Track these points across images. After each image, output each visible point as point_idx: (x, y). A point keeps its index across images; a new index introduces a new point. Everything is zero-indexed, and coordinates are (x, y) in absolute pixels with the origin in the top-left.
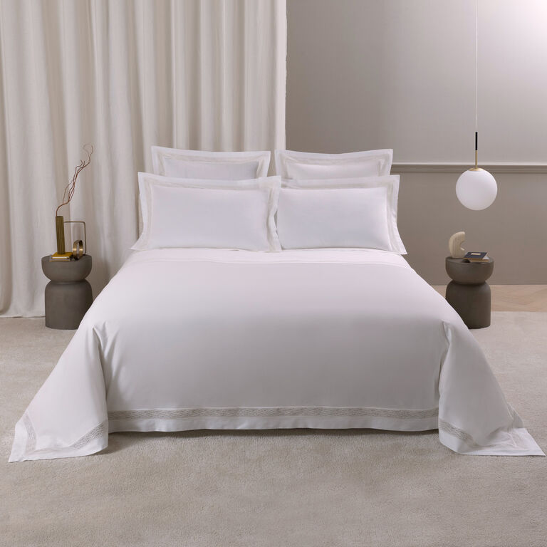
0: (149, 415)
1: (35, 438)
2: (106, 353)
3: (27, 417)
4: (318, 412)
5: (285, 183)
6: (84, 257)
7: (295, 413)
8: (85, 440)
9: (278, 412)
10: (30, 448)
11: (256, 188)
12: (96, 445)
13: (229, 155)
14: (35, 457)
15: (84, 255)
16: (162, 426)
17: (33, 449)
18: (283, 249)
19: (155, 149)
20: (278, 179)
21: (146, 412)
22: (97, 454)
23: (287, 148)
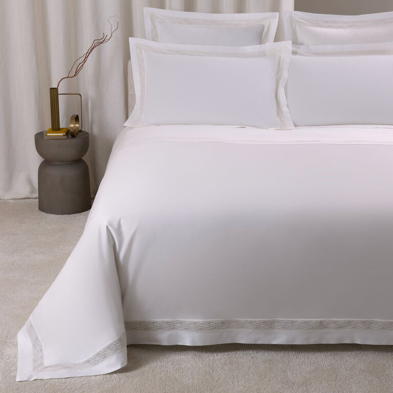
0: (171, 326)
1: (41, 350)
2: (122, 255)
3: (31, 326)
4: (368, 325)
5: (295, 49)
6: (80, 134)
7: (340, 326)
8: (102, 356)
9: (322, 325)
10: (38, 363)
11: (263, 55)
12: (114, 362)
13: (229, 17)
14: (45, 375)
15: (80, 131)
16: (187, 339)
17: (41, 364)
18: (295, 126)
19: (148, 10)
20: (287, 45)
21: (167, 323)
22: (115, 372)
23: (296, 9)
